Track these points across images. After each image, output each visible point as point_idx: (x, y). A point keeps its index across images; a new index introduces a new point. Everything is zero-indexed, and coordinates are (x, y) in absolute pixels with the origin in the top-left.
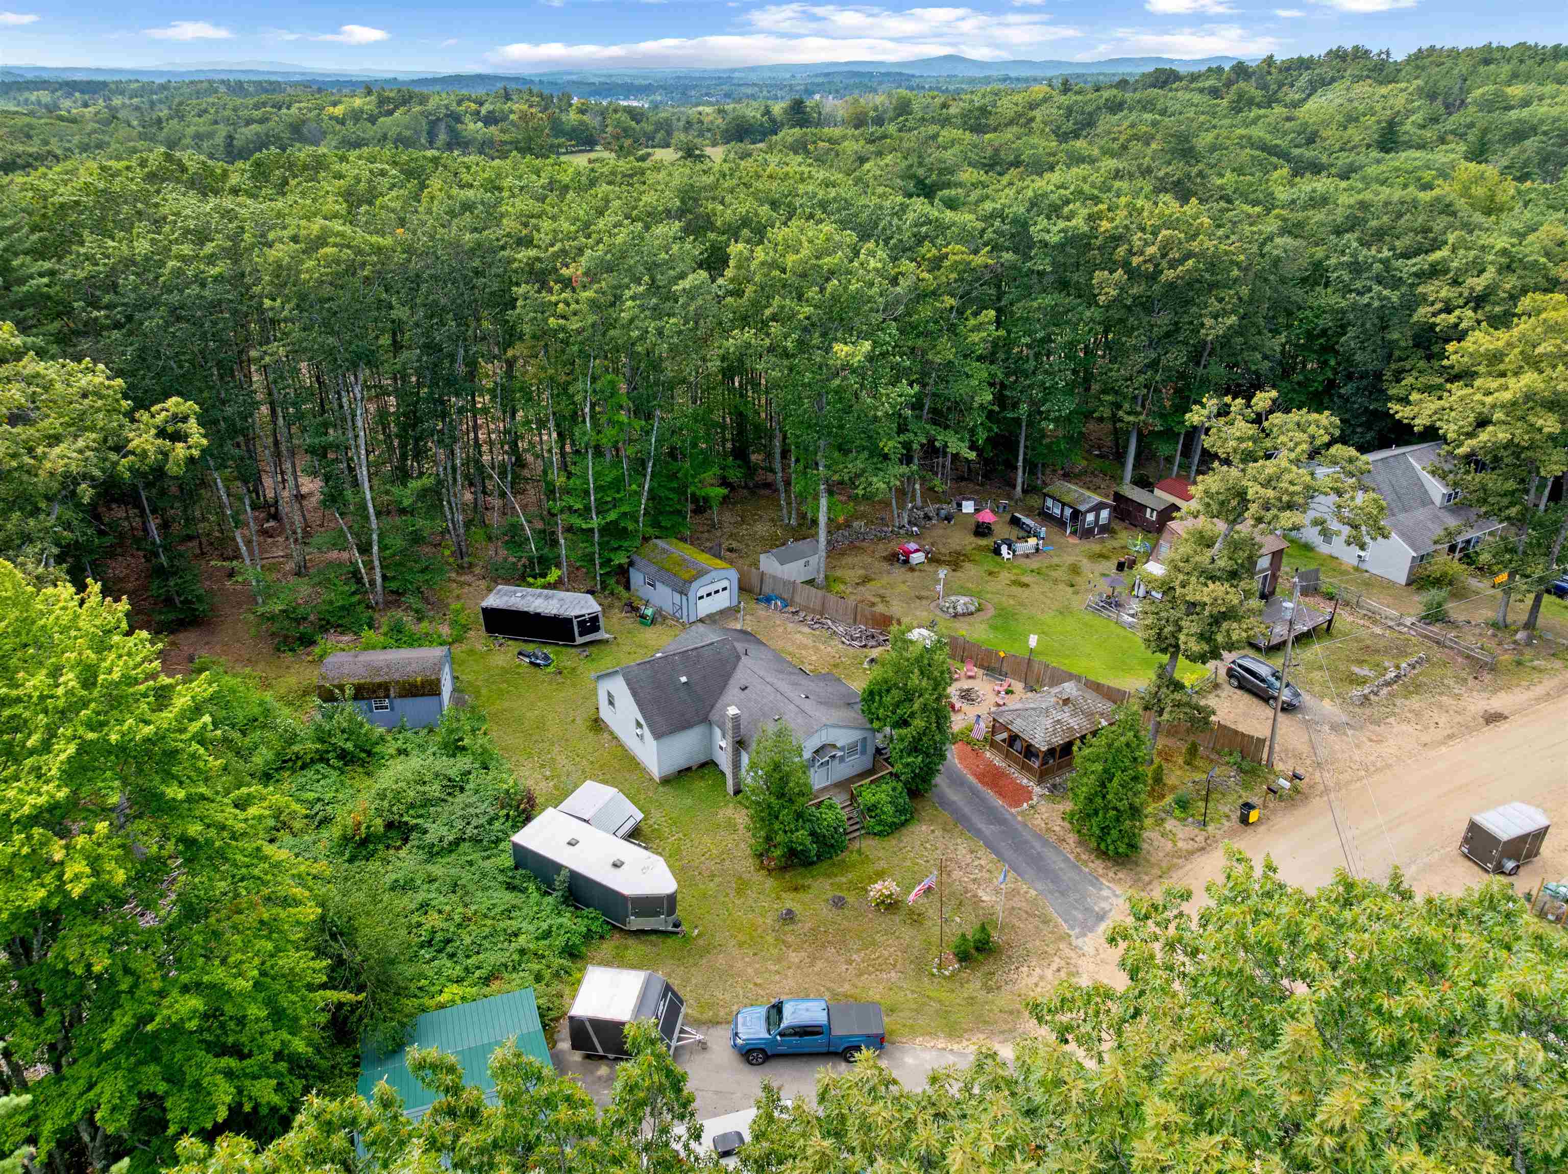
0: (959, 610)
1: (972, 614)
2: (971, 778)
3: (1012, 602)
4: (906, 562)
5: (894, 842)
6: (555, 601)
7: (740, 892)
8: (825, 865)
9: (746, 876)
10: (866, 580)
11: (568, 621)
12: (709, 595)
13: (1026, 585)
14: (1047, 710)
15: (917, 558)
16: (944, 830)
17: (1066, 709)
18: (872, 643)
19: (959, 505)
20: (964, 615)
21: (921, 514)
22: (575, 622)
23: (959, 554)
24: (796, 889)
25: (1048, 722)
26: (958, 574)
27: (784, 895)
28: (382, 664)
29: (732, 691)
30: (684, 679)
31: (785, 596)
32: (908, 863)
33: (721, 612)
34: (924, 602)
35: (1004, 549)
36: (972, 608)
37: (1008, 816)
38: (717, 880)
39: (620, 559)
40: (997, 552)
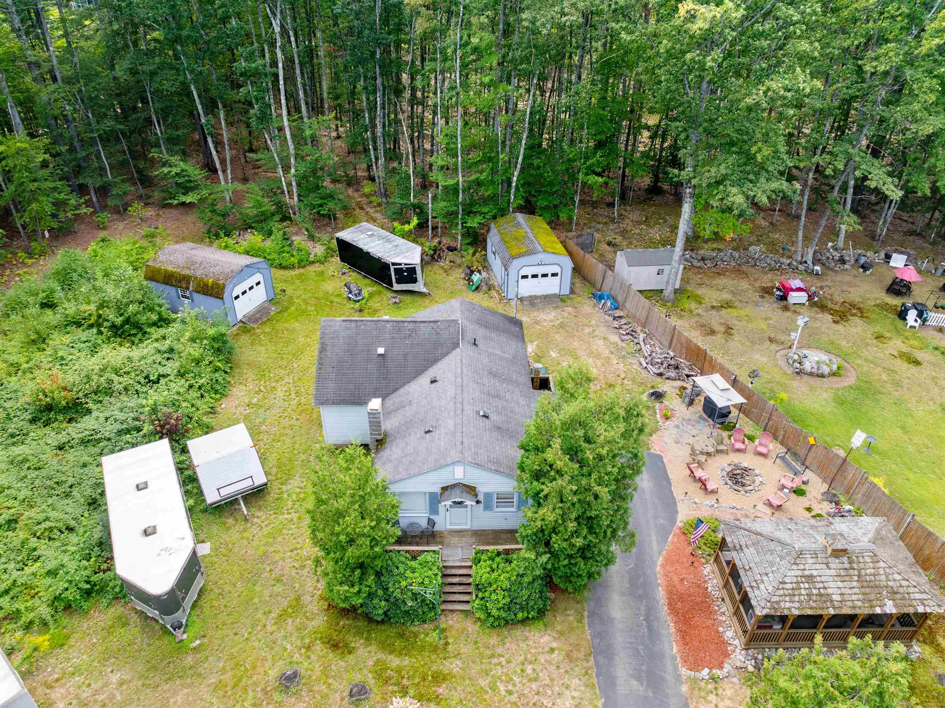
0: (807, 366)
1: (823, 376)
2: (661, 595)
3: (884, 377)
4: (784, 298)
5: (494, 641)
6: (388, 246)
7: (282, 617)
8: (392, 631)
9: (307, 599)
10: (727, 305)
11: (386, 267)
12: (535, 276)
13: (917, 363)
14: (800, 554)
15: (795, 297)
16: (569, 656)
17: (835, 563)
18: (672, 373)
19: (888, 257)
20: (811, 374)
21: (837, 255)
22: (392, 268)
23: (853, 305)
24: (335, 646)
25: (792, 575)
26: (839, 327)
27: (319, 647)
28: (199, 260)
29: (424, 380)
30: (381, 351)
31: (619, 299)
32: (484, 683)
33: (546, 297)
34: (774, 346)
35: (912, 315)
36: (826, 370)
37: (669, 678)
38: (278, 588)
39: (474, 222)
40: (902, 315)
